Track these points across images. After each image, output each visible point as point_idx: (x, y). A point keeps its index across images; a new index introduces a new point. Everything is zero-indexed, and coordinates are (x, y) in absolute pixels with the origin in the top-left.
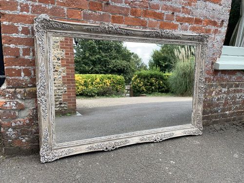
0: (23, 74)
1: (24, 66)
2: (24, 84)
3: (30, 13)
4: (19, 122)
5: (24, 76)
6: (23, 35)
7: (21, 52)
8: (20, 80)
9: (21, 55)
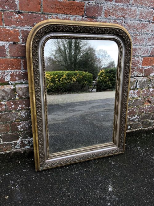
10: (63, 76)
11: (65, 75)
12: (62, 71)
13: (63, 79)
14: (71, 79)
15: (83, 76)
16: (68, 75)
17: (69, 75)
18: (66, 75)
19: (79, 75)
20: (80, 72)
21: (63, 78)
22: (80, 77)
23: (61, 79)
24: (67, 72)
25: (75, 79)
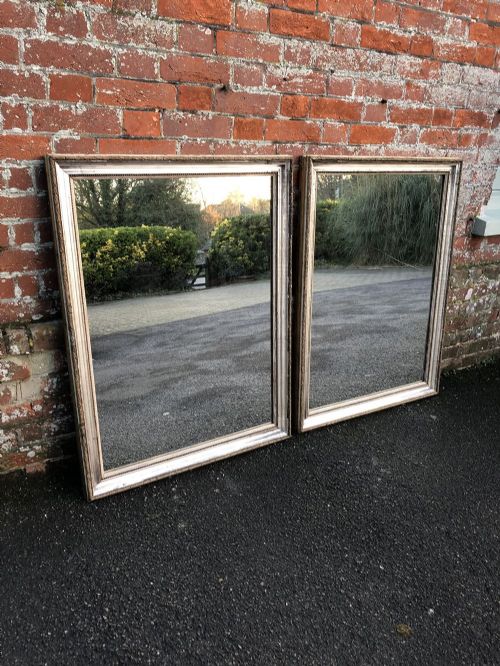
0: (18, 291)
1: (21, 270)
2: (22, 315)
3: (29, 131)
4: (17, 412)
5: (23, 295)
6: (14, 190)
7: (12, 235)
8: (12, 307)
9: (12, 243)
10: (105, 244)
11: (110, 241)
12: (98, 230)
13: (105, 253)
14: (130, 252)
15: (167, 242)
16: (121, 240)
17: (122, 242)
18: (114, 242)
19: (154, 236)
20: (158, 227)
21: (103, 249)
22: (159, 244)
23: (99, 253)
24: (116, 232)
25: (142, 253)
